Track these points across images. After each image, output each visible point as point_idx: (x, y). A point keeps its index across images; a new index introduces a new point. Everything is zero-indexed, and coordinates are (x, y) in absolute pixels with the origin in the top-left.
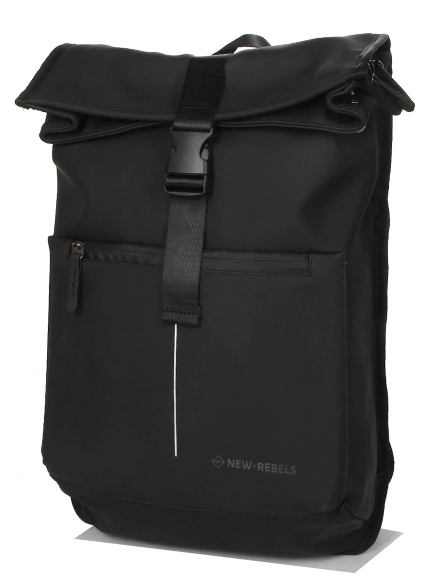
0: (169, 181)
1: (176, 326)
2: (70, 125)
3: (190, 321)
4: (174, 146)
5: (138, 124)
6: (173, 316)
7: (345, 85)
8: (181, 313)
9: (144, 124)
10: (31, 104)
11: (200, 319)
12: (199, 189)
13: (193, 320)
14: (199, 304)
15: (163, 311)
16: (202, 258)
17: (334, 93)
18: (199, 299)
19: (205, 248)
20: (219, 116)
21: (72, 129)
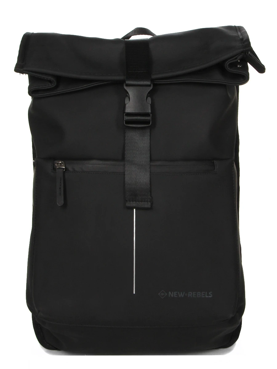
0: (126, 118)
1: (135, 210)
2: (50, 84)
3: (146, 206)
4: (127, 96)
5: (98, 82)
6: (133, 204)
7: (237, 56)
8: (139, 201)
9: (103, 82)
10: (26, 70)
11: (152, 204)
12: (147, 122)
13: (147, 205)
14: (151, 195)
15: (127, 201)
16: (150, 166)
17: (230, 61)
18: (151, 192)
19: (151, 160)
20: (154, 77)
21: (52, 87)
